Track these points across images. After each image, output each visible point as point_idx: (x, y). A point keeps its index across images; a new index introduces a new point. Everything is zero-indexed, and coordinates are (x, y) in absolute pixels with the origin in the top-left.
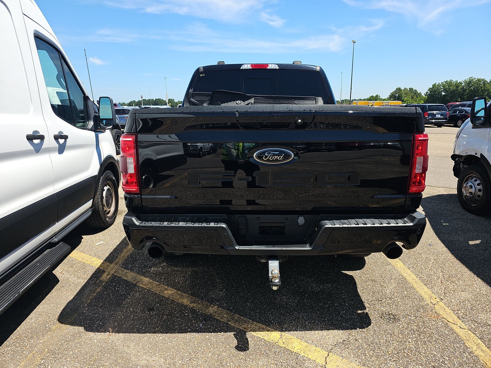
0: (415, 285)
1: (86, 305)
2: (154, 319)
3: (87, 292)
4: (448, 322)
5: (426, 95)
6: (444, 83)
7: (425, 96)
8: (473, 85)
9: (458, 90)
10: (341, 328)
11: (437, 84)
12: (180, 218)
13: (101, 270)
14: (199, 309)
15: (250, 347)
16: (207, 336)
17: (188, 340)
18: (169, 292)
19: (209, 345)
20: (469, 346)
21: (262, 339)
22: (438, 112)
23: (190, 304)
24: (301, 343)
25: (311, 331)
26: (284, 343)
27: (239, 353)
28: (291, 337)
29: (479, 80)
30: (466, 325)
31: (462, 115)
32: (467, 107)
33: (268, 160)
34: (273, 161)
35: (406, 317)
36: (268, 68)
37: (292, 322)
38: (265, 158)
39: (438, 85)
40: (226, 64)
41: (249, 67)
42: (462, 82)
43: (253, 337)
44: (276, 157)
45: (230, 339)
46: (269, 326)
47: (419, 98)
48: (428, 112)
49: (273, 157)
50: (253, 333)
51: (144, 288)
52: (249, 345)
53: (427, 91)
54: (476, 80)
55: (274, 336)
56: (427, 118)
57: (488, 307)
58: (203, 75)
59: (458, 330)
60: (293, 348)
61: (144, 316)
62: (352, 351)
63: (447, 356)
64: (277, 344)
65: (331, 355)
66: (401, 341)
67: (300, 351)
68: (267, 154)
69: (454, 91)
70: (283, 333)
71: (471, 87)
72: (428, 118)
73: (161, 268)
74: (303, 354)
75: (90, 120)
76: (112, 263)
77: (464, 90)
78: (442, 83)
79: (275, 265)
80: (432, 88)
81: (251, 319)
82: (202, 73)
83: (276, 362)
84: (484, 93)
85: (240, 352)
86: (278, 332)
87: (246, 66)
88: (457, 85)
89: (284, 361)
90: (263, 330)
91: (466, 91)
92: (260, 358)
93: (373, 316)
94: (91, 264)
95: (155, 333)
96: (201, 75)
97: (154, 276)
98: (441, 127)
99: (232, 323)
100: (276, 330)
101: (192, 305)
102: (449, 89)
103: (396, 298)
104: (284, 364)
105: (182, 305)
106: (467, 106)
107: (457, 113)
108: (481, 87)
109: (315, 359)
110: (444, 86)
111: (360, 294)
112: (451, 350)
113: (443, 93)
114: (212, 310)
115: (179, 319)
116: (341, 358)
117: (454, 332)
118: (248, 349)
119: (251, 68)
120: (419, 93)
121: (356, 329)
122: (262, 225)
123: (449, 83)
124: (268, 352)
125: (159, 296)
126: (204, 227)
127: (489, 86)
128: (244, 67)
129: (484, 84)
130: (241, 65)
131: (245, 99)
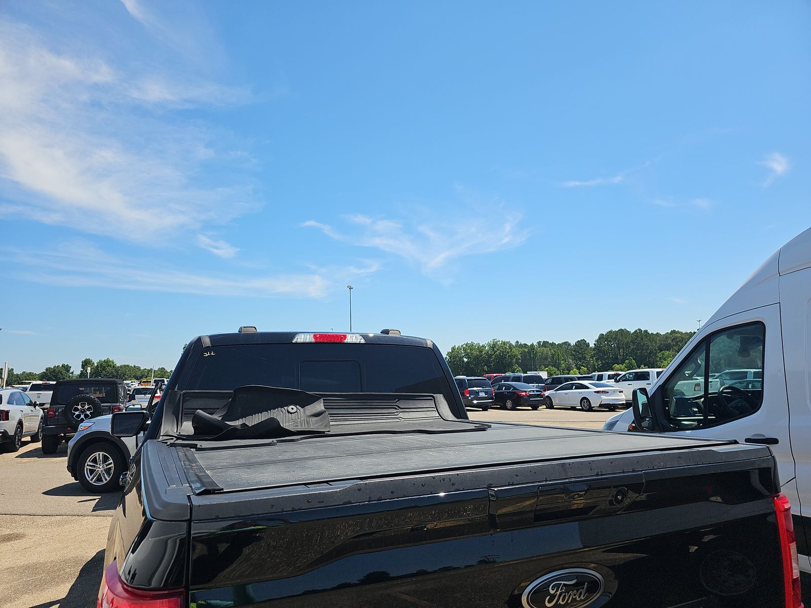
6: (464, 346)
8: (498, 350)
9: (482, 355)
11: (456, 347)
22: (481, 388)
29: (504, 343)
31: (510, 392)
32: (512, 381)
36: (346, 341)
38: (549, 602)
39: (458, 349)
40: (259, 330)
41: (309, 339)
42: (485, 345)
44: (572, 595)
48: (469, 389)
49: (567, 597)
54: (501, 342)
56: (468, 397)
68: (553, 589)
69: (477, 358)
71: (496, 352)
72: (470, 398)
77: (490, 356)
78: (462, 346)
80: (451, 353)
82: (208, 349)
84: (512, 360)
87: (302, 336)
88: (480, 349)
91: (491, 358)
98: (487, 410)
102: (472, 354)
106: (511, 379)
107: (503, 389)
108: (508, 352)
110: (465, 350)
113: (465, 360)
119: (313, 340)
123: (471, 346)
127: (516, 352)
128: (299, 339)
129: (510, 348)
130: (293, 335)
131: (304, 401)
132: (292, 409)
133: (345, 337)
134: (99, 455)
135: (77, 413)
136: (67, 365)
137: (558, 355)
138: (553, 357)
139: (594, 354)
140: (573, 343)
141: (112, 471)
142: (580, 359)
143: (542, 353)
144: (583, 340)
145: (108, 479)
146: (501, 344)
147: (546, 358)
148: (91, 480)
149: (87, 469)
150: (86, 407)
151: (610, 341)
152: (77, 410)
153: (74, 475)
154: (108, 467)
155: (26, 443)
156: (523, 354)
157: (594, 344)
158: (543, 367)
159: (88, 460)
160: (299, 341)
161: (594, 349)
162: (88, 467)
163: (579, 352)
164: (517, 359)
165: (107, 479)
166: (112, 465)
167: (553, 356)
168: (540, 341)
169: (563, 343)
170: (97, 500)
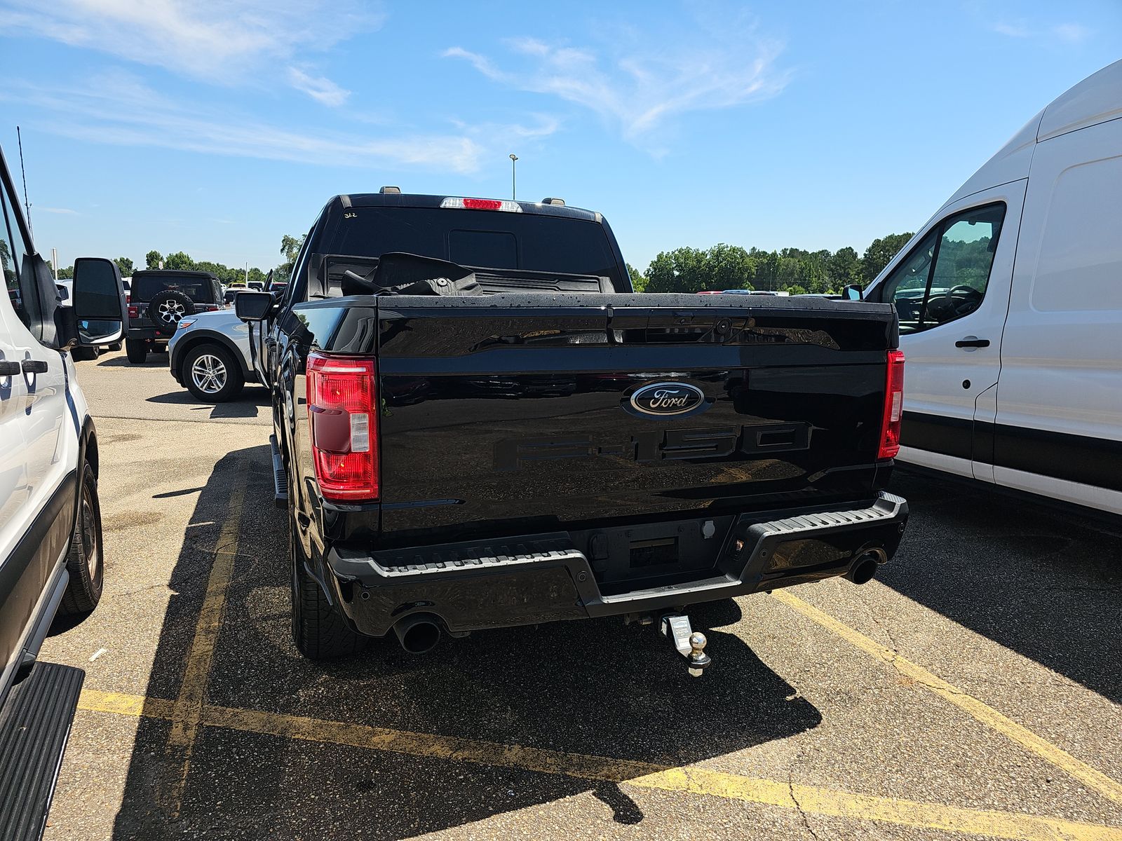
0: (843, 634)
1: (177, 814)
2: (389, 805)
3: (152, 782)
4: (931, 688)
5: (647, 276)
6: (677, 253)
7: (645, 278)
8: (724, 259)
9: (700, 267)
10: (780, 734)
11: (664, 254)
12: (470, 549)
13: (156, 721)
14: (482, 761)
15: (642, 810)
16: (540, 813)
17: (504, 831)
18: (384, 738)
19: (557, 828)
20: (982, 719)
21: (656, 789)
23: (454, 755)
24: (731, 778)
25: (734, 753)
26: (701, 786)
27: (631, 828)
28: (707, 772)
29: (734, 250)
30: (957, 687)
33: (660, 408)
34: (668, 409)
35: (865, 692)
36: (500, 209)
37: (690, 744)
38: (653, 404)
39: (666, 257)
40: (403, 192)
41: (459, 204)
42: (707, 252)
43: (634, 788)
44: (674, 401)
45: (593, 805)
46: (650, 760)
47: (635, 282)
49: (669, 402)
50: (631, 782)
51: (311, 741)
52: (640, 807)
53: (649, 267)
54: (729, 249)
55: (673, 778)
57: (965, 651)
58: (352, 215)
59: (951, 698)
60: (723, 791)
61: (359, 803)
62: (823, 771)
63: (964, 744)
64: (689, 791)
65: (796, 788)
66: (886, 735)
67: (740, 794)
68: (657, 395)
69: (692, 270)
70: (688, 769)
71: (721, 262)
73: (323, 689)
74: (750, 799)
75: (47, 319)
76: (175, 699)
77: (711, 268)
78: (673, 253)
79: (682, 626)
80: (656, 262)
81: (608, 756)
82: (348, 210)
83: (710, 826)
84: (742, 274)
85: (630, 826)
86: (677, 768)
87: (451, 200)
88: (699, 257)
89: (725, 821)
90: (646, 772)
91: (713, 270)
92: (676, 826)
93: (816, 701)
94: (113, 711)
95: (417, 835)
96: (348, 216)
97: (317, 708)
99: (573, 772)
100: (670, 766)
101: (460, 755)
102: (686, 264)
103: (829, 661)
104: (727, 826)
105: (438, 760)
108: (738, 263)
109: (774, 802)
110: (677, 258)
111: (769, 665)
112: (963, 732)
113: (676, 273)
114: (513, 754)
115: (451, 792)
116: (815, 788)
117: (949, 704)
118: (642, 817)
119: (463, 206)
120: (634, 270)
121: (804, 731)
122: (635, 546)
123: (685, 253)
124: (682, 810)
125: (366, 753)
126: (540, 562)
127: (750, 263)
128: (447, 204)
129: (742, 257)
130: (441, 199)
131: (455, 274)
132: (443, 282)
133: (499, 204)
134: (208, 358)
135: (165, 313)
136: (127, 259)
137: (809, 270)
138: (801, 272)
139: (862, 270)
140: (833, 251)
141: (225, 378)
142: (840, 276)
143: (787, 266)
144: (850, 248)
145: (222, 387)
146: (730, 251)
147: (792, 274)
148: (202, 387)
149: (195, 374)
150: (176, 306)
151: (888, 250)
152: (164, 310)
153: (180, 380)
154: (219, 373)
155: (104, 351)
156: (760, 267)
157: (865, 255)
158: (785, 286)
159: (195, 364)
160: (448, 206)
161: (863, 262)
162: (195, 372)
163: (840, 266)
164: (750, 274)
165: (218, 387)
166: (225, 371)
167: (802, 270)
168: (787, 248)
169: (820, 252)
170: (212, 409)
